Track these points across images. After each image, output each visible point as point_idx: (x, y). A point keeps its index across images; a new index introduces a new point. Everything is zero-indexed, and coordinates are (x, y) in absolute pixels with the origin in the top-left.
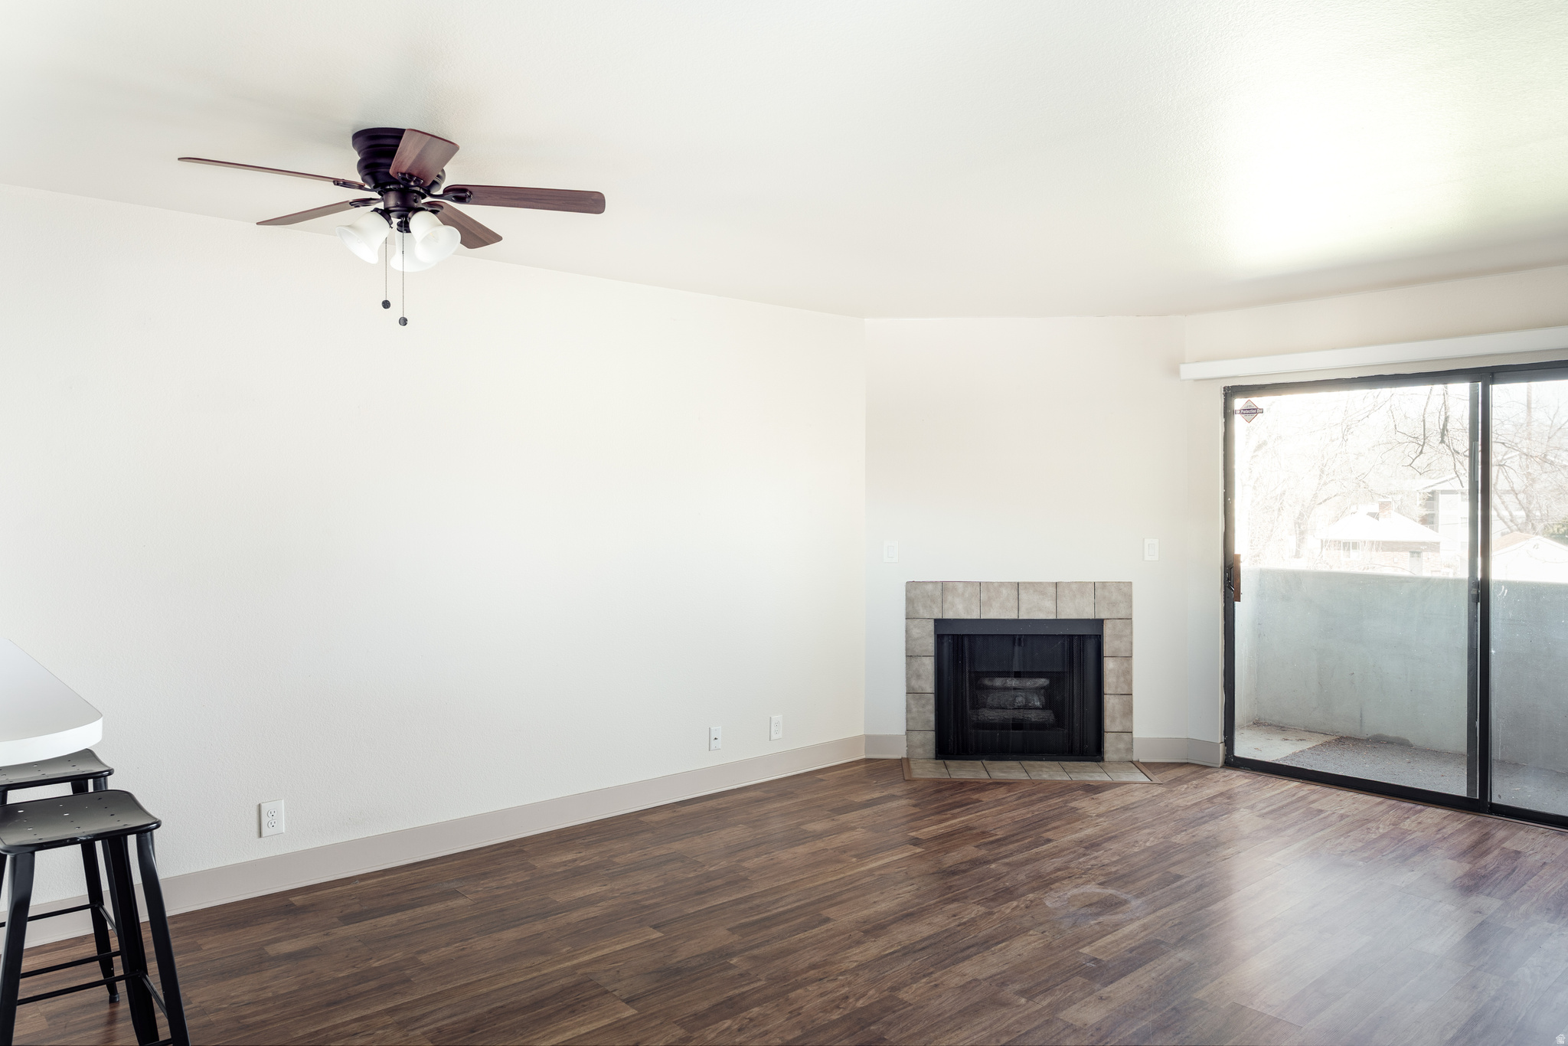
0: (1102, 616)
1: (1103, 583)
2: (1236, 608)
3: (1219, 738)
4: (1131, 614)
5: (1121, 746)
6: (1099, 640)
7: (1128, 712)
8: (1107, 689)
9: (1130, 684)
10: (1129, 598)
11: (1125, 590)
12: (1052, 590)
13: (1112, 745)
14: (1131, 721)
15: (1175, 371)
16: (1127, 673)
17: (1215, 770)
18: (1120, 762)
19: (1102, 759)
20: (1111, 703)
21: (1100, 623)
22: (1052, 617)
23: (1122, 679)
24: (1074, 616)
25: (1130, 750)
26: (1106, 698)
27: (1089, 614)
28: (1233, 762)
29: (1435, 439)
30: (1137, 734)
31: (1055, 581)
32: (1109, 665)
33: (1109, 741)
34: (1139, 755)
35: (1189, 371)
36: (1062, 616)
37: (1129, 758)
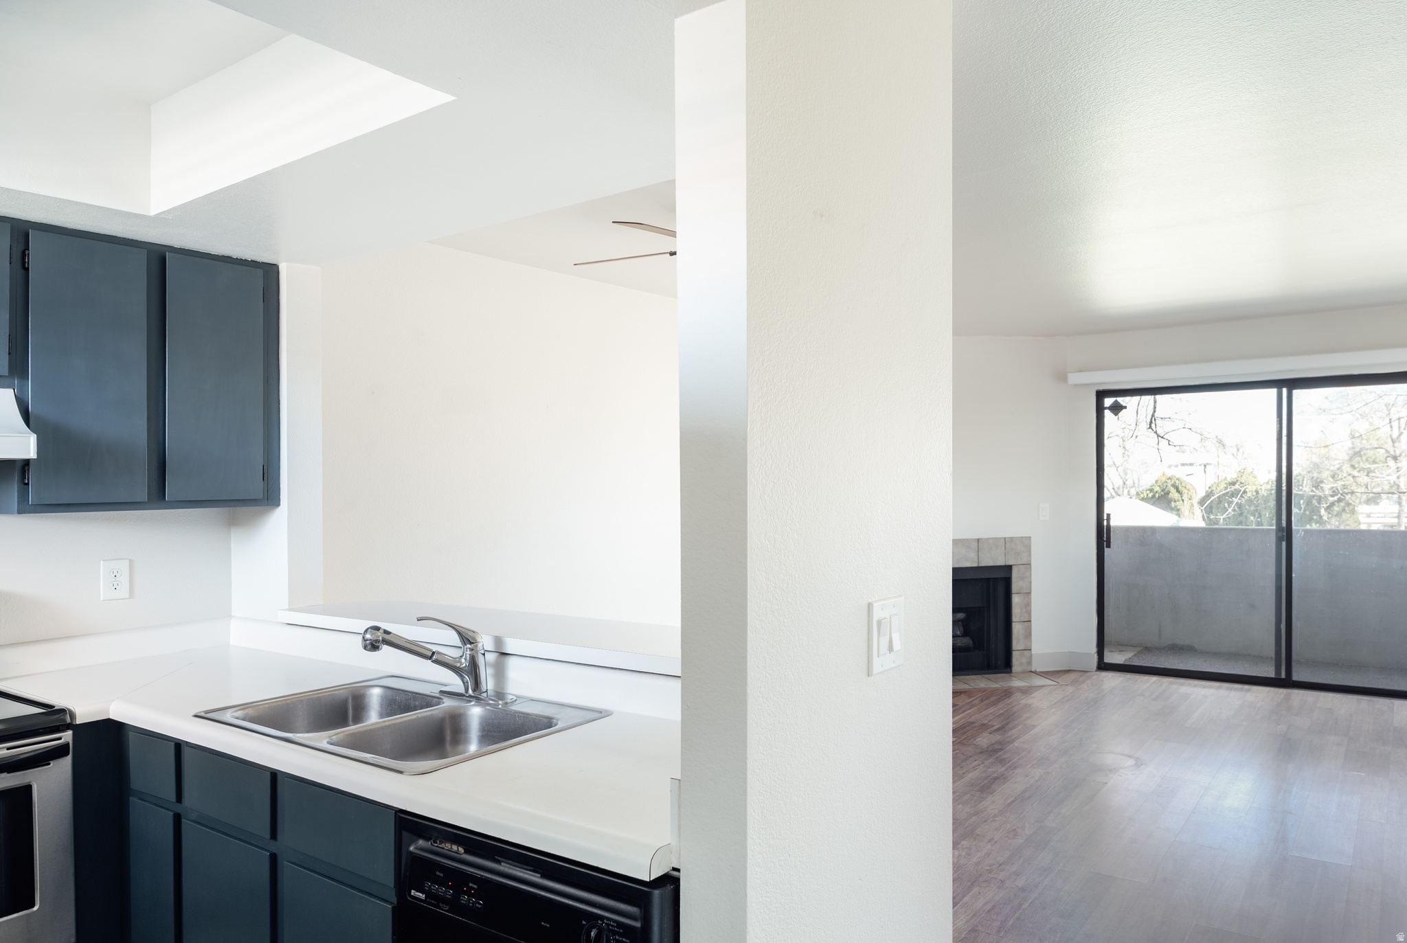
0: (1010, 563)
1: (1011, 538)
2: (1106, 553)
3: (1094, 649)
4: (1030, 561)
5: (1024, 660)
6: (1007, 582)
7: (1028, 635)
8: (1015, 618)
9: (1029, 613)
10: (1028, 548)
11: (1026, 542)
12: (975, 544)
13: (1017, 660)
14: (1031, 640)
15: (1063, 378)
16: (1028, 605)
17: (1092, 673)
18: (1024, 672)
19: (1010, 672)
20: (1017, 629)
21: (1009, 568)
22: (975, 565)
23: (1024, 610)
24: (991, 563)
25: (1030, 663)
26: (1014, 624)
27: (1000, 562)
28: (1103, 666)
29: (1144, 426)
30: (1035, 650)
31: (977, 537)
32: (1016, 600)
33: (1016, 656)
34: (1036, 666)
35: (1074, 379)
36: (983, 564)
37: (1029, 669)
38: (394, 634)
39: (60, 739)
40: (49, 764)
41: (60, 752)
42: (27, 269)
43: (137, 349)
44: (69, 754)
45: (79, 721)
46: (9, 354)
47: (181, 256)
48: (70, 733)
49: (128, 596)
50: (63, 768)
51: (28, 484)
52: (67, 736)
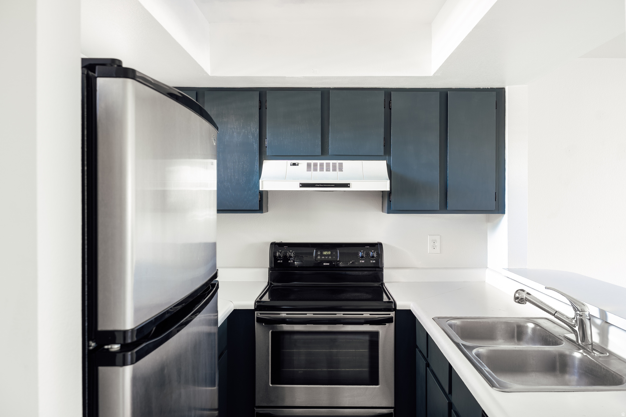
38: (533, 296)
39: (390, 314)
40: (386, 325)
41: (389, 320)
42: (391, 109)
43: (434, 139)
44: (393, 322)
45: (398, 308)
46: (384, 146)
47: (455, 92)
48: (394, 312)
49: (440, 253)
50: (391, 327)
51: (391, 201)
52: (392, 314)
